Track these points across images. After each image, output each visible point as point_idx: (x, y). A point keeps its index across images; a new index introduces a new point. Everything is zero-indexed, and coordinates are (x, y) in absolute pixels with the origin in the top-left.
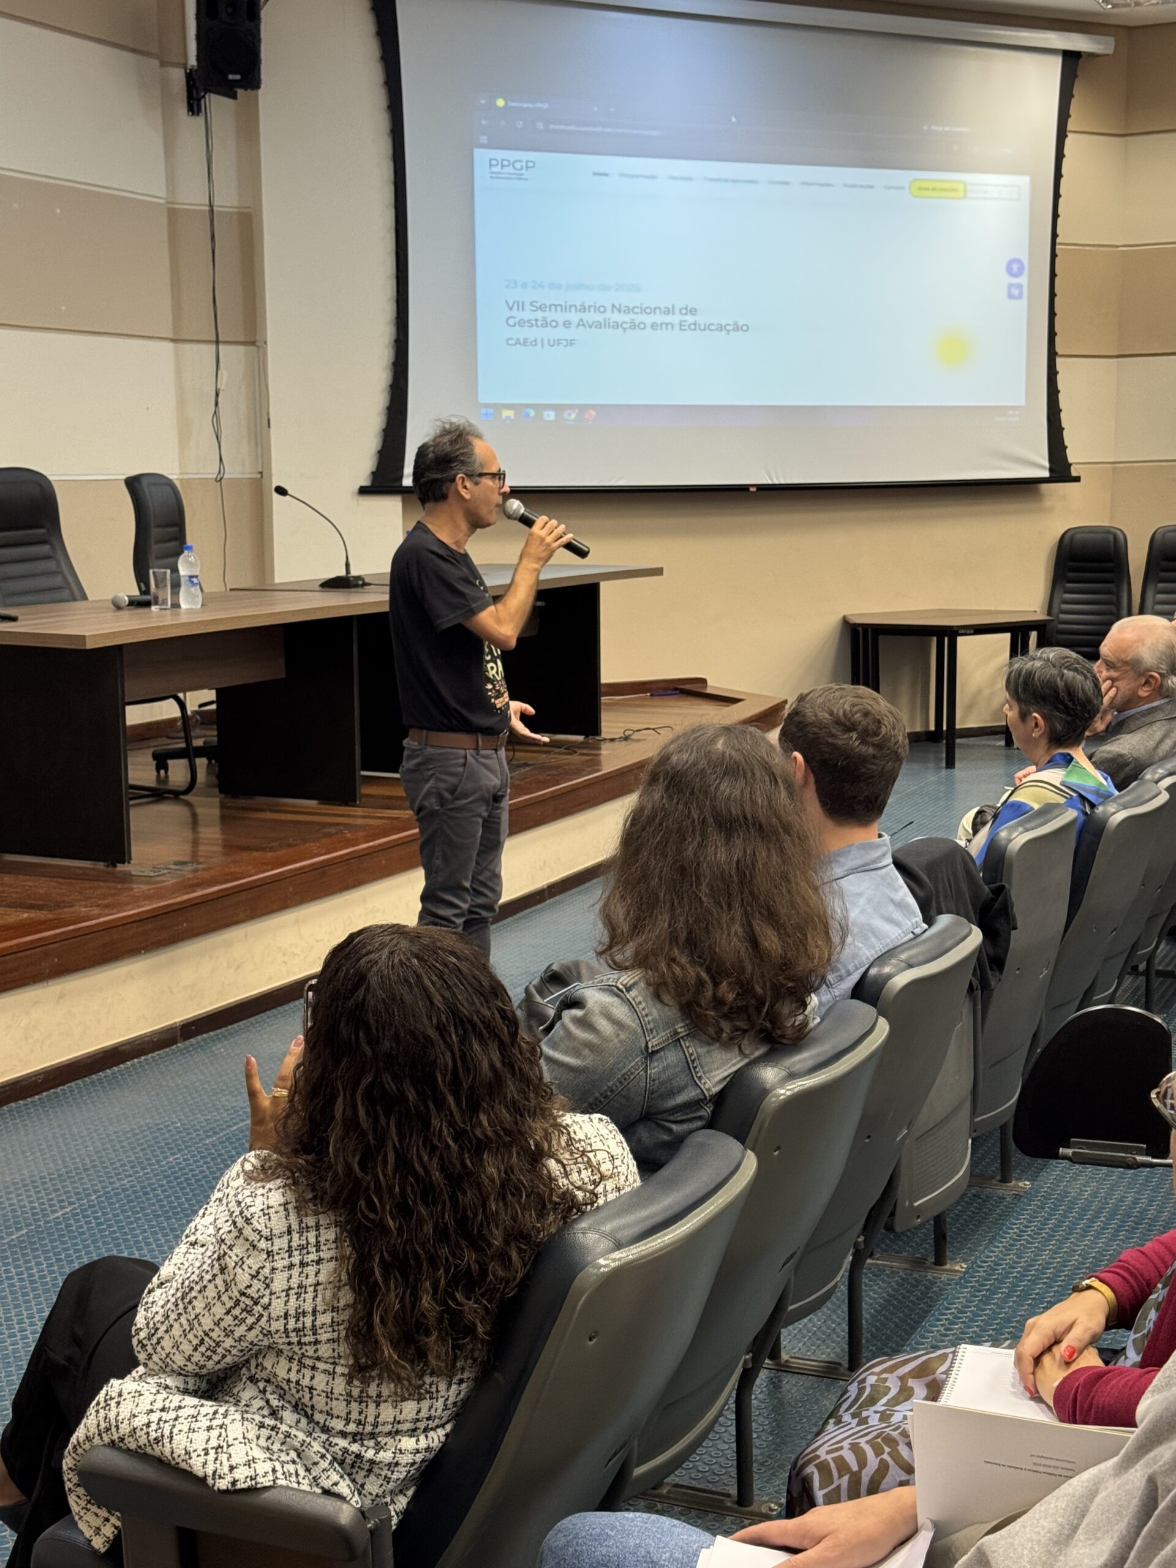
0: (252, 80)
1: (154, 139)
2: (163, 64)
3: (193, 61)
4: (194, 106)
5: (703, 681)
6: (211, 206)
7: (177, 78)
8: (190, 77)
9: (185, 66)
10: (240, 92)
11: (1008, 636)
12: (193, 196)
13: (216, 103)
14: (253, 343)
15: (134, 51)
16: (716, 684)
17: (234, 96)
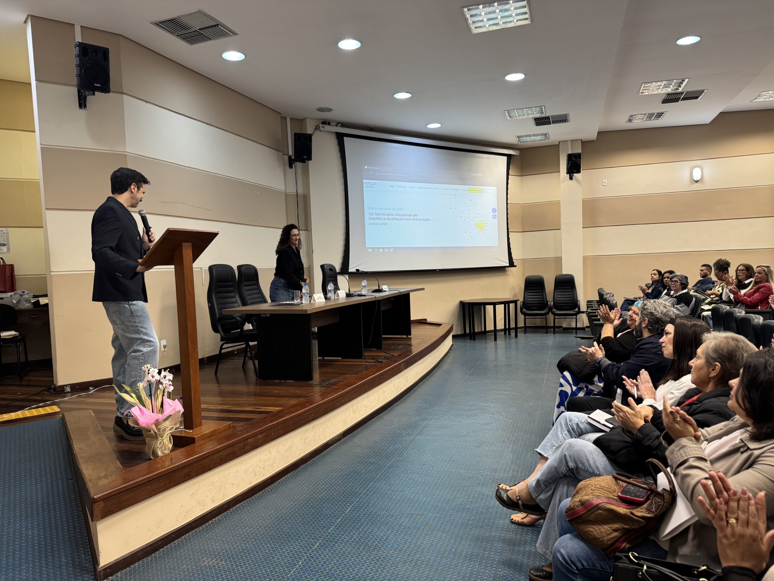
0: (310, 158)
1: (282, 174)
2: (283, 154)
3: (291, 153)
4: (291, 167)
5: (426, 320)
6: (297, 193)
7: (286, 158)
8: (290, 158)
9: (288, 155)
10: (306, 161)
11: (503, 305)
12: (292, 190)
13: (299, 165)
14: (307, 230)
15: (276, 150)
16: (429, 320)
17: (305, 163)
